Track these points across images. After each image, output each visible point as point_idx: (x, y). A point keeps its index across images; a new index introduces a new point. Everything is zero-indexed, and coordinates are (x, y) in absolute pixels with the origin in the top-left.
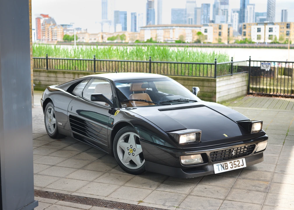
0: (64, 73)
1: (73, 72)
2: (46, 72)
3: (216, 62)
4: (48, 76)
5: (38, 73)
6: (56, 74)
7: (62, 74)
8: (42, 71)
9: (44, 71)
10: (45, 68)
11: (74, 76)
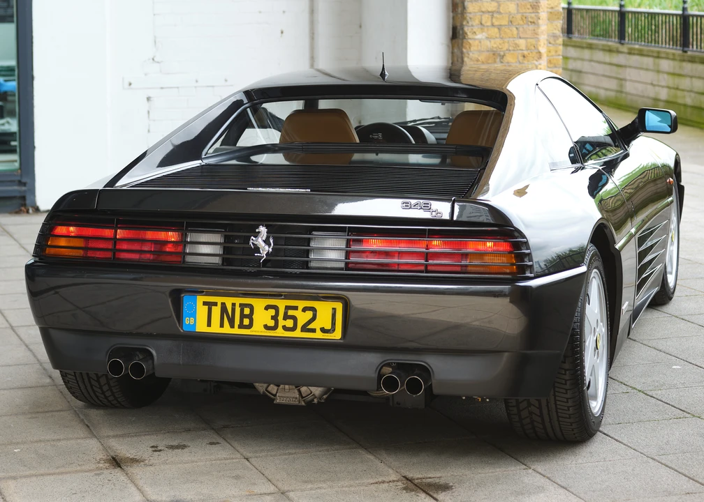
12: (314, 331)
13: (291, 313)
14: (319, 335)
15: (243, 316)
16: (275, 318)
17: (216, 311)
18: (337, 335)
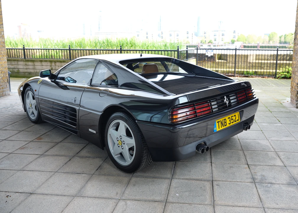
0: (41, 61)
1: (50, 60)
2: (24, 61)
3: (178, 49)
4: (26, 65)
5: (16, 62)
6: (33, 63)
7: (40, 62)
8: (20, 60)
9: (22, 61)
10: (23, 57)
11: (51, 64)
12: (236, 121)
13: (232, 118)
14: (237, 122)
15: (225, 122)
16: (230, 121)
17: (220, 123)
18: (239, 120)
